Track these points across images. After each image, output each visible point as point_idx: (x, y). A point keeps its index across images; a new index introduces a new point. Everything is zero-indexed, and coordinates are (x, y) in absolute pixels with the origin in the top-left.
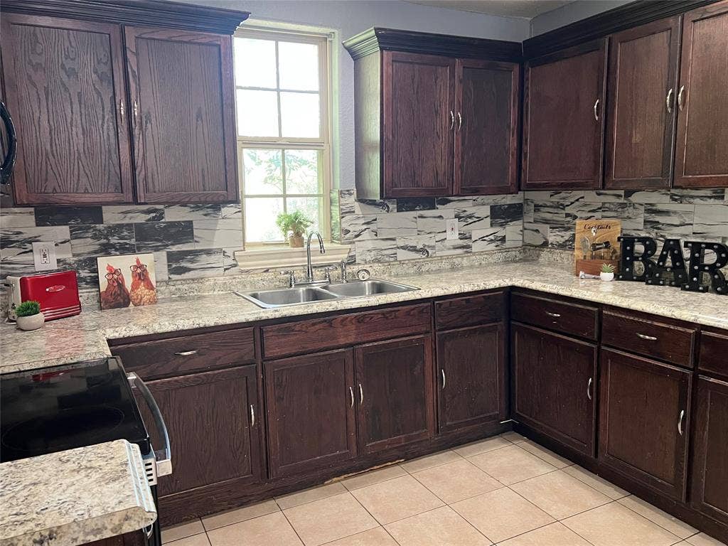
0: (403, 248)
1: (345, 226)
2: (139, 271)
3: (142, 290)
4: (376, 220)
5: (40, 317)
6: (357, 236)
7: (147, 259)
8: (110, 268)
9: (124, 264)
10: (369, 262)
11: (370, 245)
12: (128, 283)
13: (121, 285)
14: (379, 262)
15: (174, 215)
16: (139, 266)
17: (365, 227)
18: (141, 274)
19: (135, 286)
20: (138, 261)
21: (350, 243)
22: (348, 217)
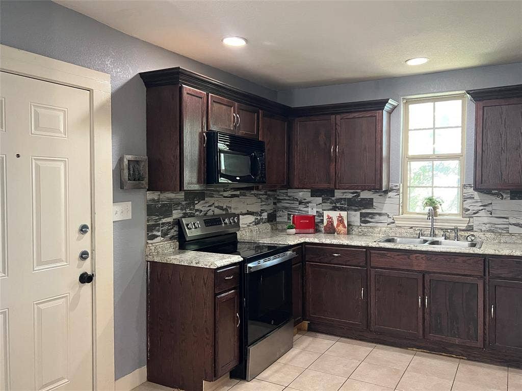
0: (514, 224)
1: (466, 206)
2: (340, 219)
3: (341, 228)
4: (491, 204)
5: (293, 231)
6: (475, 213)
7: (344, 214)
8: (328, 216)
9: (334, 215)
10: (484, 231)
11: (486, 220)
12: (335, 224)
13: (332, 224)
14: (493, 232)
15: (365, 195)
16: (340, 217)
17: (482, 208)
18: (341, 220)
19: (338, 225)
20: (340, 214)
21: (469, 217)
22: (469, 201)
